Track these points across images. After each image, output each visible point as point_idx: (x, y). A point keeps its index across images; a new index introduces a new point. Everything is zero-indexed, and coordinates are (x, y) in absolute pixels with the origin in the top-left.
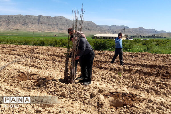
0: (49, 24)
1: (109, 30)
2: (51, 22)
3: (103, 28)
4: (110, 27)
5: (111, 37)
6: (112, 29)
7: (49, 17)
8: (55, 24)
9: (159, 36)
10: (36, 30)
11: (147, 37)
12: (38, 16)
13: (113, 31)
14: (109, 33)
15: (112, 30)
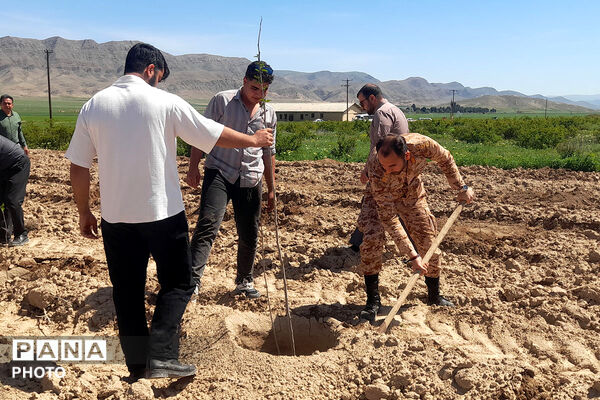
0: (89, 70)
1: (306, 88)
2: (96, 62)
3: (286, 82)
4: (312, 76)
5: (307, 113)
6: (318, 84)
7: (87, 45)
8: (110, 67)
9: (477, 105)
10: (41, 90)
11: (433, 110)
12: (45, 42)
13: (322, 93)
14: (308, 98)
15: (316, 89)
